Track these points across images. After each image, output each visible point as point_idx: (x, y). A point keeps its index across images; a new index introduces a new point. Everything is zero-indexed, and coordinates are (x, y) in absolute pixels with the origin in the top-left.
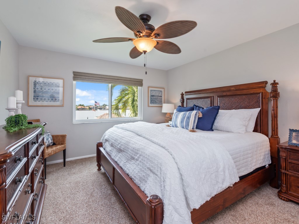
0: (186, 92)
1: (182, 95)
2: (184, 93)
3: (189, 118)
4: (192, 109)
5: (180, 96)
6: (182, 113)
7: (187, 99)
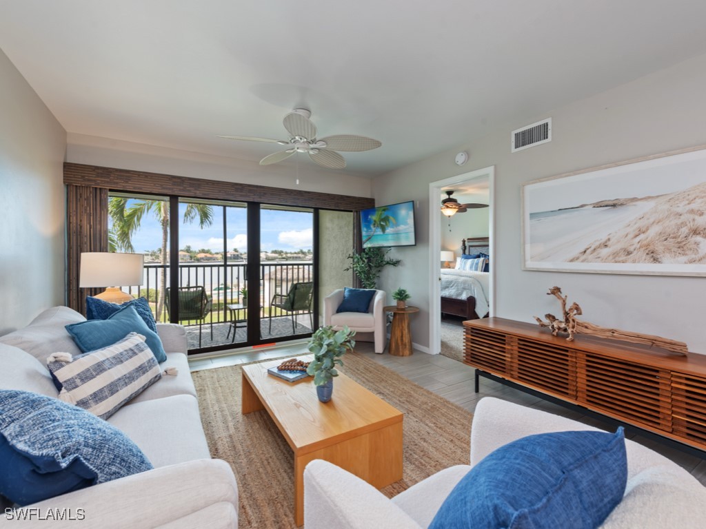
0: (468, 239)
1: (464, 241)
2: (466, 240)
3: (477, 264)
4: (478, 257)
5: (461, 243)
6: (470, 260)
7: (470, 246)
